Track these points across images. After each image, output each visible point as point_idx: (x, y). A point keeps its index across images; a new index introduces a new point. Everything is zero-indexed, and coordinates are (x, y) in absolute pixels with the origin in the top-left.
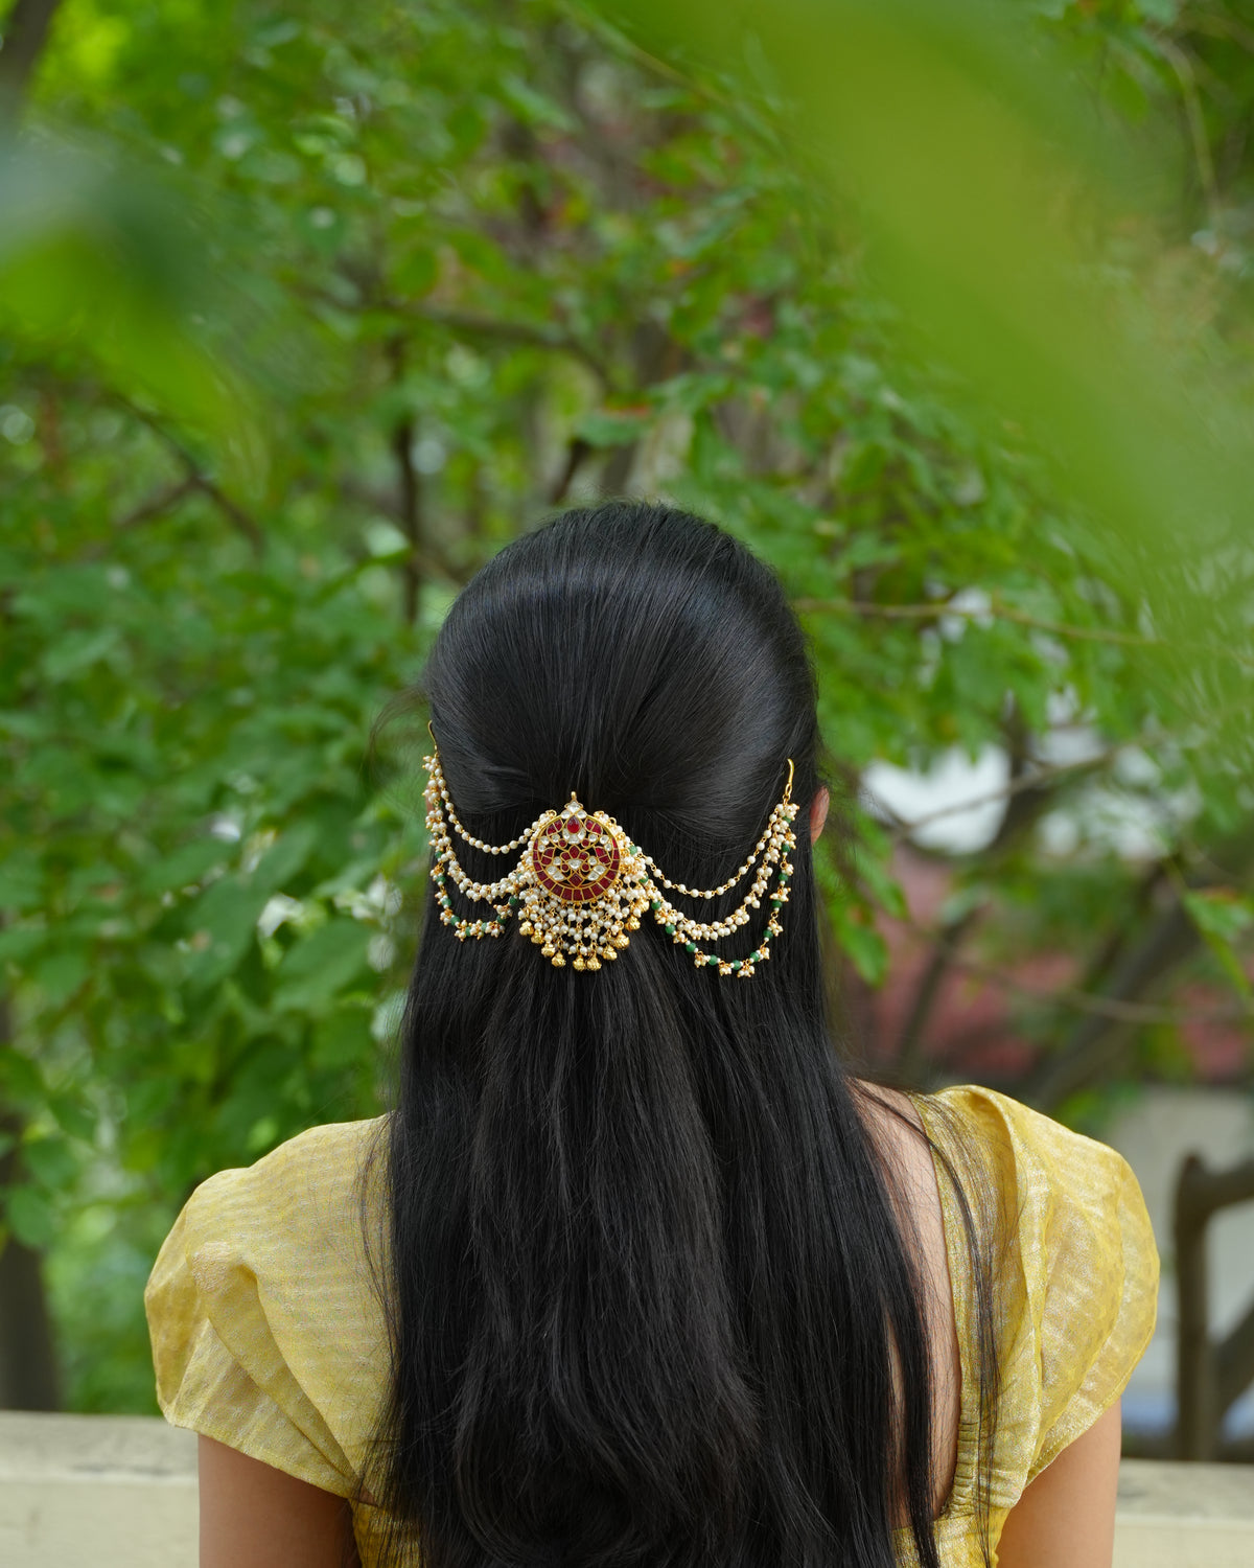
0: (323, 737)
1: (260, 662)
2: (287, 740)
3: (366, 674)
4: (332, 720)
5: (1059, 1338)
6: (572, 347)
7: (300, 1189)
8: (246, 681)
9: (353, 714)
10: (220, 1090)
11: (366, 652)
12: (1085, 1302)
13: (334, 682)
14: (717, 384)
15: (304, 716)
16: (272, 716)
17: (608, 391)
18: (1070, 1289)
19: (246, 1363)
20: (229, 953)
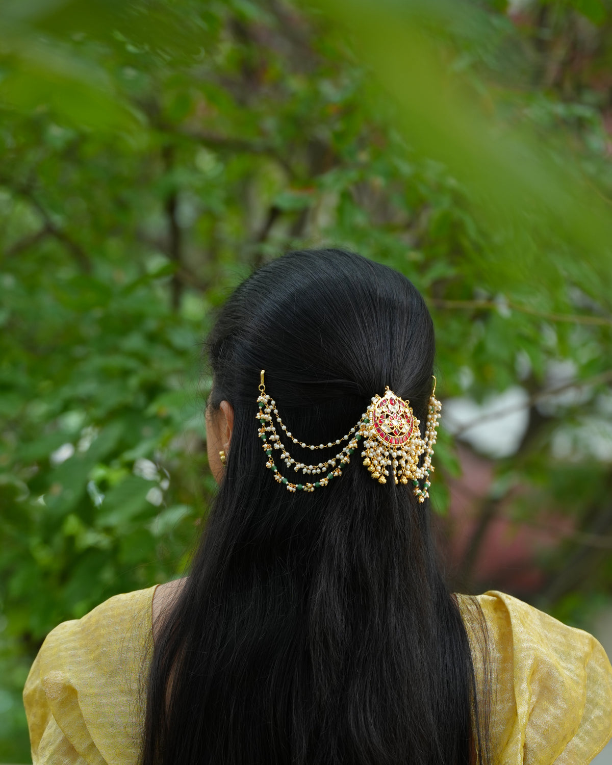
0: (126, 373)
1: (89, 330)
2: (105, 375)
3: (153, 338)
4: (131, 364)
5: (538, 739)
6: (270, 152)
7: (102, 641)
8: (82, 341)
9: (145, 361)
10: (64, 577)
11: (152, 325)
12: (556, 717)
13: (134, 342)
14: (353, 175)
15: (116, 362)
16: (97, 361)
17: (293, 178)
18: (546, 710)
19: (72, 740)
20: (71, 496)
